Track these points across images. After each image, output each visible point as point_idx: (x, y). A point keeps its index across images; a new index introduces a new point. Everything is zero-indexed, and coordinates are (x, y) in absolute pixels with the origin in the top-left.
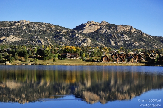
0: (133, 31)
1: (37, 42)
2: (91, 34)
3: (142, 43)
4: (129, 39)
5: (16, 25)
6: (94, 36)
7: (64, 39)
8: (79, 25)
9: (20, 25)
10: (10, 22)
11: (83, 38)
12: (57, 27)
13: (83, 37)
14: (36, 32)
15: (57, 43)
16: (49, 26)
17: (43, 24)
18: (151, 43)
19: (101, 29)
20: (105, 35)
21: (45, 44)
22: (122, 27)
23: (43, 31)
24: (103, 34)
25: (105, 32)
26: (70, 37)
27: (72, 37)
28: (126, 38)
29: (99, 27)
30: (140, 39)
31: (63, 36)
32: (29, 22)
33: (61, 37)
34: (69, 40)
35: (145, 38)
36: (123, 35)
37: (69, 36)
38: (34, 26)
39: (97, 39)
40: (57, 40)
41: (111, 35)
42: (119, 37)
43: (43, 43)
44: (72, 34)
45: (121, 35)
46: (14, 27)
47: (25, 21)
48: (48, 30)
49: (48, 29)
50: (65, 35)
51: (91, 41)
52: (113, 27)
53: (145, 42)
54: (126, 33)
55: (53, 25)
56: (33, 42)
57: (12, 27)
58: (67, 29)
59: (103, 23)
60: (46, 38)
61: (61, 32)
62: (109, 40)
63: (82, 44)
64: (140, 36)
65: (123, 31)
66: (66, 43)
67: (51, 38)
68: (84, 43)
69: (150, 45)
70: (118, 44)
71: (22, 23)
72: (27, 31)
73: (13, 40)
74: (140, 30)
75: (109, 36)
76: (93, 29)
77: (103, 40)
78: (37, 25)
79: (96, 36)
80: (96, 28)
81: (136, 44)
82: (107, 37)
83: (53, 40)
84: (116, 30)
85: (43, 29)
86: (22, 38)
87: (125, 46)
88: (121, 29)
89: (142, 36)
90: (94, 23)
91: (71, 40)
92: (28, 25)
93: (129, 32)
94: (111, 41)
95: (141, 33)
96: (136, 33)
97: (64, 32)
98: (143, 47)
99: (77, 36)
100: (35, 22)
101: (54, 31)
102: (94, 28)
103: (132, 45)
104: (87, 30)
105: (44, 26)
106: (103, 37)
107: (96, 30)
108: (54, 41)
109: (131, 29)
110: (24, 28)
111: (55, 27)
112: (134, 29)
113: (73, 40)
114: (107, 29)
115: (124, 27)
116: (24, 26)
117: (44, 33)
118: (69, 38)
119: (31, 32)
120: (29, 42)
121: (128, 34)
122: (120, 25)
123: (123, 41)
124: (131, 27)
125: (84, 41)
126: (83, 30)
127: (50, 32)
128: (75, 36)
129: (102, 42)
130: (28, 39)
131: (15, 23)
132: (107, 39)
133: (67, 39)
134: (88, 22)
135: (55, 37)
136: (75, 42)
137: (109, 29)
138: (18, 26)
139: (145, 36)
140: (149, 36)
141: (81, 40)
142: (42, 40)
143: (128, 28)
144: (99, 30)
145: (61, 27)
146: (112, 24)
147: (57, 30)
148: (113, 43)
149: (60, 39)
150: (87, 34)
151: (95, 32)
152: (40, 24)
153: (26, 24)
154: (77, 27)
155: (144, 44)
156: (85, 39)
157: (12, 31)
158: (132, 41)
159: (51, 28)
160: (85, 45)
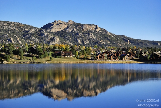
0: (98, 29)
1: (7, 41)
2: (58, 33)
3: (107, 41)
4: (94, 38)
6: (62, 35)
7: (33, 38)
8: (47, 24)
11: (51, 37)
12: (26, 26)
13: (52, 35)
14: (5, 31)
15: (26, 41)
16: (18, 25)
17: (11, 22)
18: (115, 41)
19: (68, 28)
20: (72, 34)
21: (15, 43)
22: (88, 26)
23: (12, 29)
24: (70, 33)
25: (72, 31)
26: (39, 35)
27: (41, 36)
28: (92, 36)
29: (66, 26)
30: (105, 37)
31: (32, 35)
33: (31, 36)
34: (38, 39)
35: (110, 36)
36: (89, 34)
37: (37, 35)
38: (4, 25)
39: (64, 37)
40: (27, 38)
41: (78, 34)
42: (85, 36)
43: (13, 42)
44: (40, 33)
45: (87, 34)
48: (17, 29)
50: (34, 34)
51: (59, 40)
52: (79, 26)
53: (110, 40)
54: (91, 32)
55: (21, 24)
56: (3, 40)
58: (36, 28)
59: (69, 23)
60: (16, 37)
61: (30, 31)
62: (76, 38)
63: (50, 43)
64: (105, 34)
65: (89, 30)
66: (36, 42)
67: (20, 37)
68: (53, 41)
69: (115, 44)
70: (85, 42)
74: (105, 29)
75: (76, 35)
76: (60, 28)
77: (71, 38)
78: (6, 24)
79: (64, 34)
80: (63, 27)
81: (102, 42)
82: (75, 36)
83: (23, 38)
84: (82, 29)
85: (12, 28)
87: (91, 45)
88: (87, 28)
89: (106, 35)
90: (61, 22)
91: (40, 39)
93: (95, 31)
94: (77, 39)
95: (106, 32)
96: (101, 31)
97: (32, 31)
98: (108, 45)
99: (46, 35)
100: (4, 21)
101: (23, 30)
102: (62, 27)
103: (97, 43)
104: (55, 29)
105: (13, 25)
106: (70, 36)
107: (64, 29)
108: (23, 40)
109: (96, 28)
111: (23, 26)
112: (99, 28)
113: (42, 38)
114: (74, 28)
115: (90, 26)
117: (14, 31)
118: (37, 36)
119: (0, 31)
121: (94, 32)
122: (86, 24)
123: (89, 39)
124: (96, 26)
125: (52, 40)
126: (51, 29)
127: (19, 30)
128: (44, 35)
129: (70, 40)
132: (74, 38)
133: (36, 37)
134: (55, 21)
135: (24, 36)
136: (44, 41)
137: (76, 28)
139: (109, 34)
140: (113, 35)
141: (49, 39)
142: (12, 39)
143: (93, 27)
144: (66, 29)
145: (29, 26)
146: (78, 23)
147: (26, 29)
148: (80, 42)
149: (29, 38)
150: (55, 32)
151: (62, 31)
154: (44, 26)
155: (109, 42)
156: (53, 38)
158: (98, 39)
159: (19, 27)
160: (54, 43)
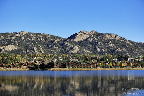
0: (118, 38)
1: (31, 50)
2: (80, 42)
3: (124, 49)
4: (113, 46)
5: (16, 35)
6: (83, 44)
7: (55, 47)
8: (73, 35)
9: (20, 36)
10: (12, 33)
11: (71, 46)
12: (52, 37)
14: (33, 42)
15: (49, 51)
16: (44, 36)
17: (40, 34)
18: (132, 49)
19: (89, 37)
20: (93, 43)
21: (38, 52)
22: (108, 35)
24: (91, 42)
25: (93, 40)
26: (61, 45)
28: (111, 45)
30: (123, 45)
31: (54, 45)
32: (27, 33)
34: (60, 48)
35: (128, 44)
36: (108, 43)
37: (59, 44)
38: (32, 37)
39: (85, 46)
40: (49, 48)
41: (98, 43)
42: (104, 44)
43: (36, 51)
44: (62, 43)
45: (106, 42)
46: (14, 37)
47: (24, 32)
48: (43, 40)
49: (44, 38)
50: (56, 44)
51: (78, 48)
52: (100, 36)
53: (127, 48)
54: (111, 40)
55: (49, 35)
56: (28, 50)
57: (13, 38)
59: (92, 33)
60: (40, 47)
61: (55, 41)
62: (96, 47)
63: (70, 52)
64: (124, 43)
65: (109, 39)
66: (57, 51)
67: (44, 47)
68: (72, 50)
69: (131, 51)
70: (103, 50)
71: (21, 34)
72: (25, 41)
73: (11, 49)
74: (124, 38)
75: (96, 43)
76: (82, 38)
77: (91, 47)
78: (35, 36)
79: (85, 44)
81: (119, 50)
83: (46, 48)
84: (103, 38)
85: (39, 39)
86: (18, 47)
87: (109, 52)
88: (107, 38)
89: (125, 43)
90: (86, 33)
91: (62, 48)
92: (27, 36)
93: (114, 40)
94: (97, 48)
95: (125, 40)
96: (120, 40)
97: (57, 41)
98: (125, 53)
99: (67, 45)
100: (33, 33)
101: (49, 40)
102: (84, 37)
103: (115, 51)
104: (77, 39)
105: (40, 36)
106: (91, 45)
107: (86, 38)
109: (116, 37)
110: (23, 38)
111: (50, 37)
112: (118, 37)
113: (63, 48)
114: (94, 37)
115: (110, 35)
116: (23, 36)
117: (40, 42)
119: (28, 42)
120: (24, 50)
121: (113, 41)
122: (106, 34)
123: (108, 48)
124: (116, 35)
126: (74, 39)
127: (45, 41)
128: (65, 44)
129: (90, 49)
130: (23, 48)
131: (15, 34)
132: (93, 46)
133: (58, 47)
134: (80, 32)
135: (48, 46)
136: (65, 49)
137: (97, 38)
138: (18, 36)
139: (128, 42)
141: (69, 48)
142: (35, 49)
143: (113, 36)
144: (87, 38)
145: (55, 36)
146: (100, 33)
147: (52, 40)
148: (99, 50)
149: (52, 48)
150: (77, 42)
151: (84, 40)
152: (37, 34)
153: (25, 35)
155: (125, 50)
156: (73, 47)
157: (12, 41)
158: (116, 47)
159: (46, 38)
160: (73, 52)
